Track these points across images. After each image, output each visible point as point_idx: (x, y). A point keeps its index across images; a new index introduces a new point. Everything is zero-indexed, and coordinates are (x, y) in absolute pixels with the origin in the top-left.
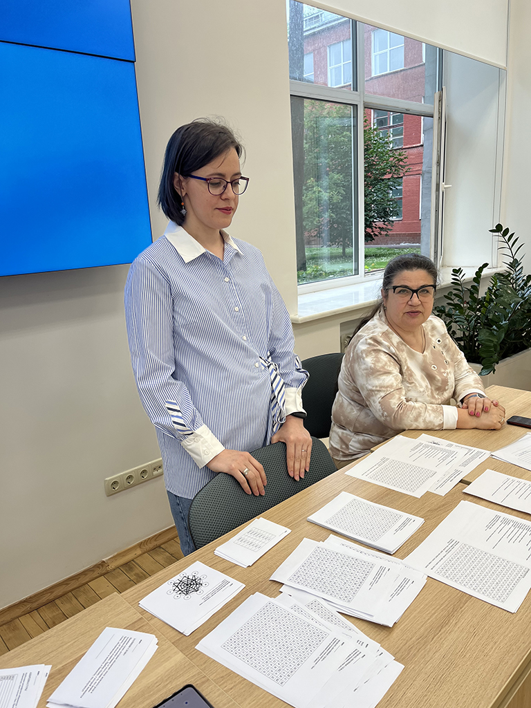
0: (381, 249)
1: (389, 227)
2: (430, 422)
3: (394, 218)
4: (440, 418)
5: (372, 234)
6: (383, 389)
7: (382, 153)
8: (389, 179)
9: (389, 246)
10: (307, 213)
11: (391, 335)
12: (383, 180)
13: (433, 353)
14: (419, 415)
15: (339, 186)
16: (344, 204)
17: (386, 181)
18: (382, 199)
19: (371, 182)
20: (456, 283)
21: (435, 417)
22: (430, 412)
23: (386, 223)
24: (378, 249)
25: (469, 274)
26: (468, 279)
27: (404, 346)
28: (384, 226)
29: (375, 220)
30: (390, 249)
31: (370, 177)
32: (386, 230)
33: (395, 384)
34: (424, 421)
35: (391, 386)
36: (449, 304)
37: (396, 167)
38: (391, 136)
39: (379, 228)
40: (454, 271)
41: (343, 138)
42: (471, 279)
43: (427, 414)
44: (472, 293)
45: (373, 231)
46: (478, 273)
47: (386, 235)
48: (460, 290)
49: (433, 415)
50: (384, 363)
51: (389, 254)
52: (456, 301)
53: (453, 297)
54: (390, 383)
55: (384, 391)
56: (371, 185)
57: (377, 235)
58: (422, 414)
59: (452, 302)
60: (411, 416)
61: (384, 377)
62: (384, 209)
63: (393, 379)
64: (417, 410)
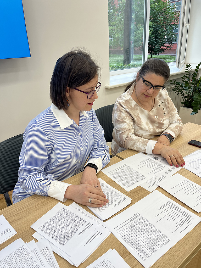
0: (167, 56)
1: (171, 46)
2: (139, 148)
3: (174, 42)
4: (144, 147)
5: (164, 49)
6: (121, 130)
7: (171, 13)
8: (173, 25)
9: (171, 54)
10: (137, 39)
11: (131, 101)
12: (170, 25)
13: (158, 109)
14: (134, 144)
15: (151, 28)
16: (153, 35)
17: (172, 26)
18: (170, 33)
19: (165, 26)
20: (187, 71)
21: (142, 146)
22: (140, 143)
23: (170, 44)
24: (166, 56)
25: (193, 67)
26: (192, 70)
27: (138, 107)
28: (169, 46)
29: (165, 43)
30: (171, 56)
31: (165, 24)
32: (170, 47)
33: (127, 128)
34: (137, 147)
35: (125, 128)
36: (183, 81)
37: (177, 19)
38: (176, 5)
39: (167, 46)
40: (187, 65)
41: (154, 6)
42: (194, 70)
43: (138, 144)
44: (194, 76)
45: (164, 48)
46: (198, 67)
47: (170, 50)
48: (188, 75)
49: (141, 145)
50: (123, 117)
51: (170, 58)
52: (186, 80)
53: (185, 78)
54: (125, 127)
55: (121, 131)
56: (165, 27)
57: (166, 50)
58: (136, 144)
59: (184, 80)
60: (130, 144)
61: (122, 124)
62: (170, 38)
63: (127, 125)
64: (134, 141)
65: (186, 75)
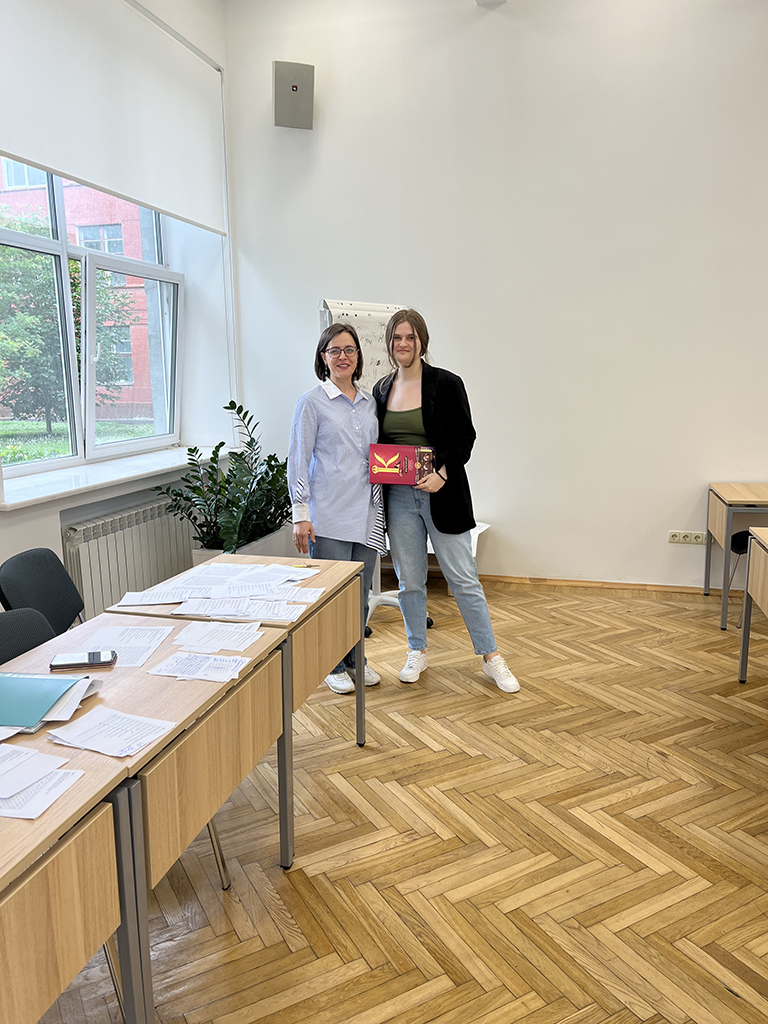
1: (115, 394)
3: (122, 382)
12: (102, 330)
16: (44, 359)
17: (106, 332)
18: (103, 355)
20: (193, 465)
23: (110, 389)
26: (205, 460)
28: (108, 393)
32: (111, 398)
36: (187, 486)
37: (120, 313)
39: (101, 394)
40: (189, 450)
44: (210, 474)
46: (215, 453)
47: (112, 405)
48: (197, 472)
52: (195, 484)
57: (98, 405)
59: (191, 485)
65: (192, 473)
